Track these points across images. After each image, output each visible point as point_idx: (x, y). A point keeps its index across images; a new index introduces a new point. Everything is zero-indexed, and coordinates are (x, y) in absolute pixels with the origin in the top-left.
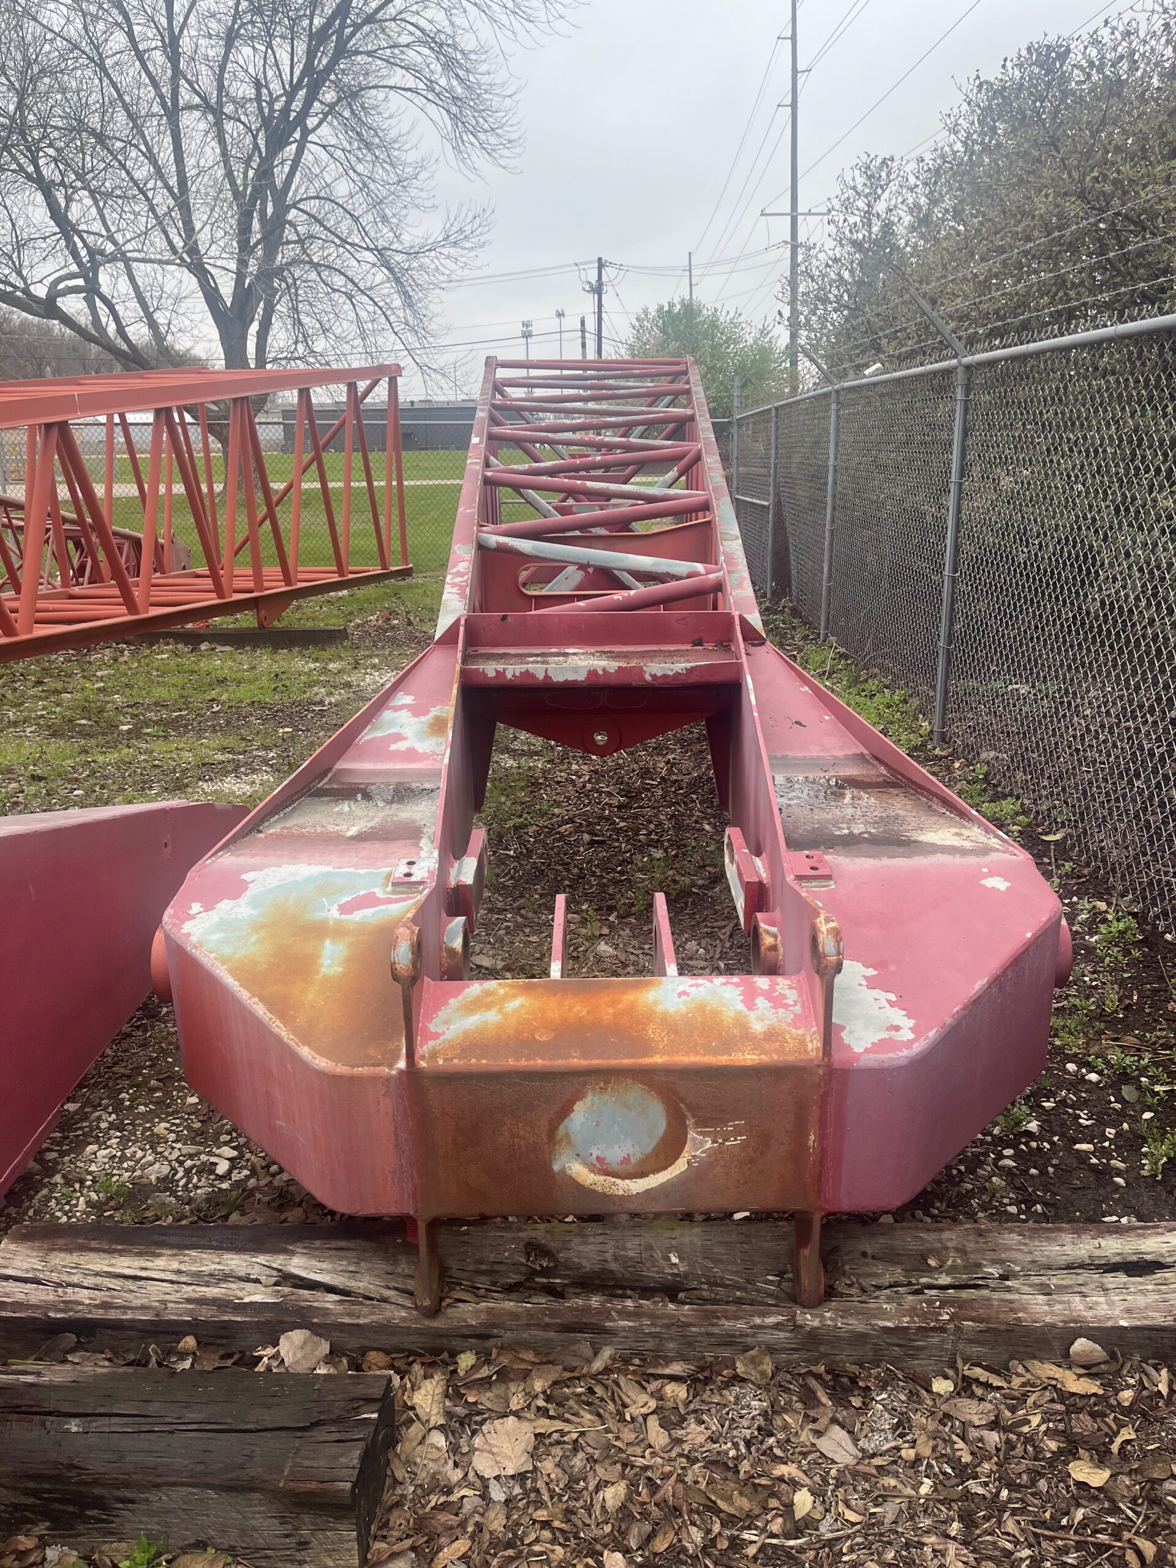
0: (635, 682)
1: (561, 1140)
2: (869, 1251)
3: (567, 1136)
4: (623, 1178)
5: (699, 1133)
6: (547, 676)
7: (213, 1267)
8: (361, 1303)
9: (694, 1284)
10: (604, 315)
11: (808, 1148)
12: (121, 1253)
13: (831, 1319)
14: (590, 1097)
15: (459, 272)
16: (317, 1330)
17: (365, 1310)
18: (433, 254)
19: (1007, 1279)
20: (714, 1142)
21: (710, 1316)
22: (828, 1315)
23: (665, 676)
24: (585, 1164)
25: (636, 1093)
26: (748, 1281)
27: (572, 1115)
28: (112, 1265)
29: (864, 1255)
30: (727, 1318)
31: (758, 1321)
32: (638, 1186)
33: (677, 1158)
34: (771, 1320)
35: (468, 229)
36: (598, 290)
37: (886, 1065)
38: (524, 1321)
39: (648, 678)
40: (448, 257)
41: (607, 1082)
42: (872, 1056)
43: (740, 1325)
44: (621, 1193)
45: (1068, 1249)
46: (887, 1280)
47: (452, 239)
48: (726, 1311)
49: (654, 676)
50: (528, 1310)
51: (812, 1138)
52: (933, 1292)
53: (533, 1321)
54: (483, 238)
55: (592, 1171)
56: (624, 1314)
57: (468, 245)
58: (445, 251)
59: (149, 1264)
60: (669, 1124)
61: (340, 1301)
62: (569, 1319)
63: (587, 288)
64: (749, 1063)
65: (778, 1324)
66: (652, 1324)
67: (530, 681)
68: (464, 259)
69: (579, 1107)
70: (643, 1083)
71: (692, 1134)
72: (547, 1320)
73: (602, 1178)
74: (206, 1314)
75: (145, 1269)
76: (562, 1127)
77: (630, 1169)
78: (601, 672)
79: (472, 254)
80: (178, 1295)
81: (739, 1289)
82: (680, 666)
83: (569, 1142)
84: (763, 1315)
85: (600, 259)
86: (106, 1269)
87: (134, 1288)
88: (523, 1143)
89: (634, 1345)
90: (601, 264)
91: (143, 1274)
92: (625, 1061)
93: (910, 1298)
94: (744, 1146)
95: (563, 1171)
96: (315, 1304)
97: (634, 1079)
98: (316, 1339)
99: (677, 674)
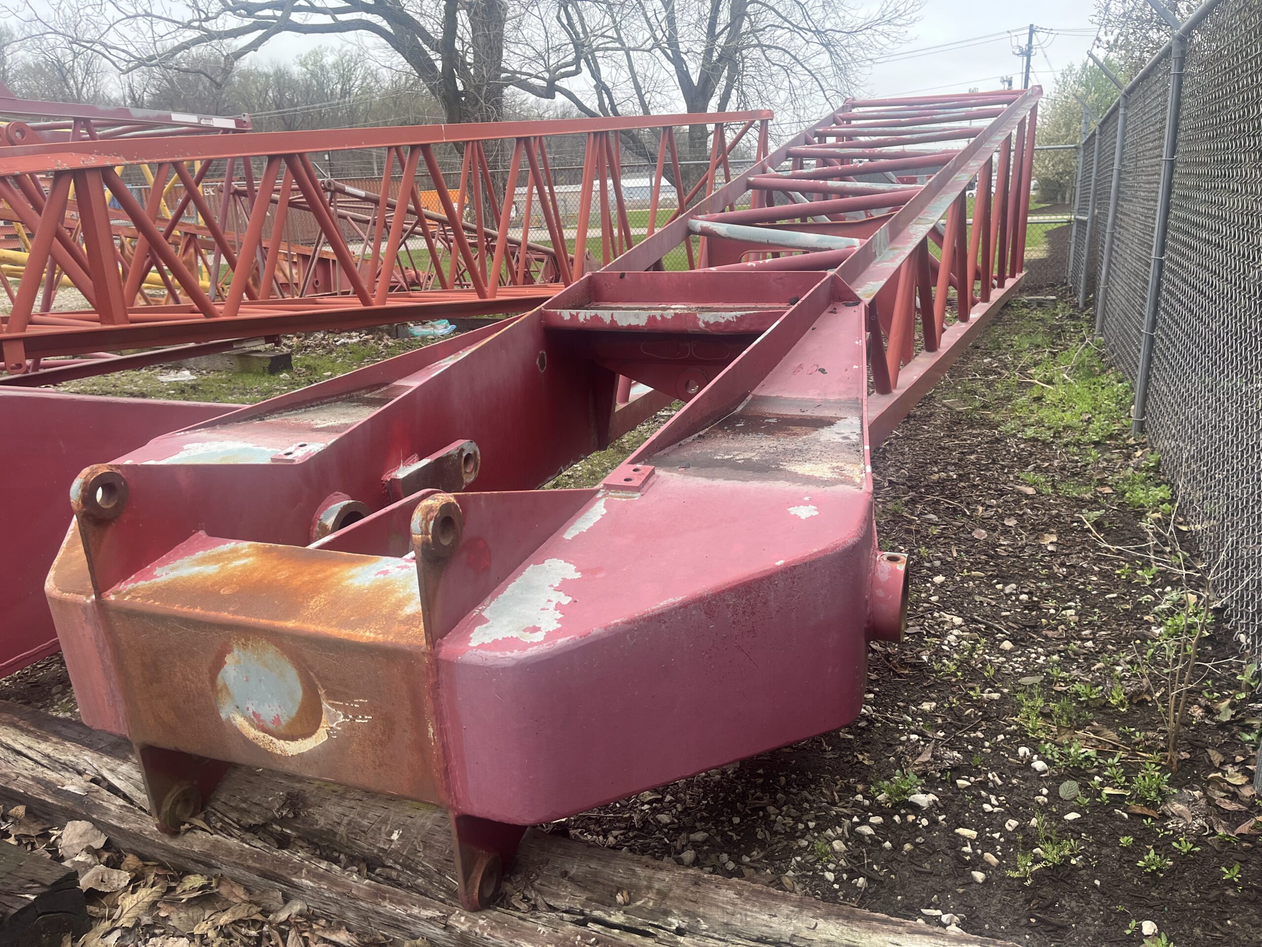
0: (690, 329)
1: (221, 690)
2: (572, 872)
3: (225, 686)
4: (279, 738)
5: (333, 705)
6: (613, 321)
7: (72, 759)
8: (134, 812)
9: (390, 863)
10: (1031, 75)
11: (429, 741)
12: (28, 732)
13: (482, 928)
14: (236, 652)
15: (891, 46)
16: (99, 825)
17: (133, 818)
18: (869, 31)
19: (682, 935)
20: (346, 717)
21: (379, 895)
22: (481, 922)
23: (717, 324)
24: (245, 717)
25: (271, 653)
26: (439, 872)
27: (226, 667)
28: (15, 740)
29: (565, 874)
30: (391, 901)
31: (415, 911)
32: (293, 748)
33: (318, 727)
34: (429, 913)
35: (902, 8)
36: (1027, 53)
37: (490, 663)
38: (233, 859)
39: (702, 325)
40: (882, 33)
41: (247, 639)
42: (489, 654)
43: (399, 911)
44: (279, 752)
45: (775, 923)
46: (564, 904)
47: (887, 18)
48: (395, 893)
49: (707, 323)
50: (243, 850)
51: (431, 730)
52: (597, 927)
53: (240, 860)
54: (914, 15)
55: (252, 726)
56: (314, 875)
57: (900, 22)
58: (880, 28)
59: (35, 746)
60: (305, 692)
61: (122, 806)
62: (267, 866)
63: (1017, 51)
64: (364, 640)
65: (431, 918)
66: (328, 889)
67: (599, 325)
68: (895, 35)
69: (228, 659)
70: (276, 645)
71: (325, 705)
72: (250, 862)
73: (261, 734)
74: (36, 791)
75: (30, 748)
76: (219, 677)
77: (282, 729)
78: (659, 318)
79: (903, 29)
80: (31, 772)
81: (424, 876)
82: (730, 316)
83: (228, 693)
84: (425, 906)
85: (1032, 26)
86: (10, 742)
87: (11, 759)
88: (193, 686)
89: (322, 906)
90: (1032, 30)
91: (25, 751)
92: (263, 621)
93: (570, 927)
94: (371, 725)
95: (229, 719)
96: (105, 804)
97: (268, 640)
98: (96, 832)
99: (728, 322)
